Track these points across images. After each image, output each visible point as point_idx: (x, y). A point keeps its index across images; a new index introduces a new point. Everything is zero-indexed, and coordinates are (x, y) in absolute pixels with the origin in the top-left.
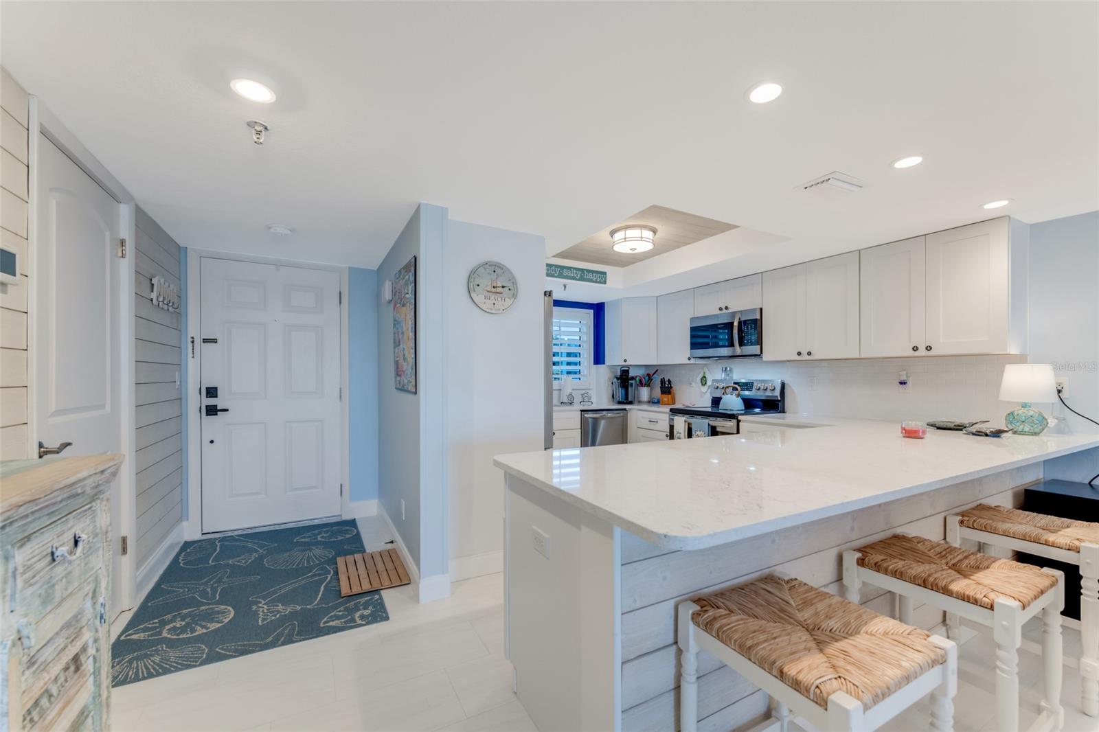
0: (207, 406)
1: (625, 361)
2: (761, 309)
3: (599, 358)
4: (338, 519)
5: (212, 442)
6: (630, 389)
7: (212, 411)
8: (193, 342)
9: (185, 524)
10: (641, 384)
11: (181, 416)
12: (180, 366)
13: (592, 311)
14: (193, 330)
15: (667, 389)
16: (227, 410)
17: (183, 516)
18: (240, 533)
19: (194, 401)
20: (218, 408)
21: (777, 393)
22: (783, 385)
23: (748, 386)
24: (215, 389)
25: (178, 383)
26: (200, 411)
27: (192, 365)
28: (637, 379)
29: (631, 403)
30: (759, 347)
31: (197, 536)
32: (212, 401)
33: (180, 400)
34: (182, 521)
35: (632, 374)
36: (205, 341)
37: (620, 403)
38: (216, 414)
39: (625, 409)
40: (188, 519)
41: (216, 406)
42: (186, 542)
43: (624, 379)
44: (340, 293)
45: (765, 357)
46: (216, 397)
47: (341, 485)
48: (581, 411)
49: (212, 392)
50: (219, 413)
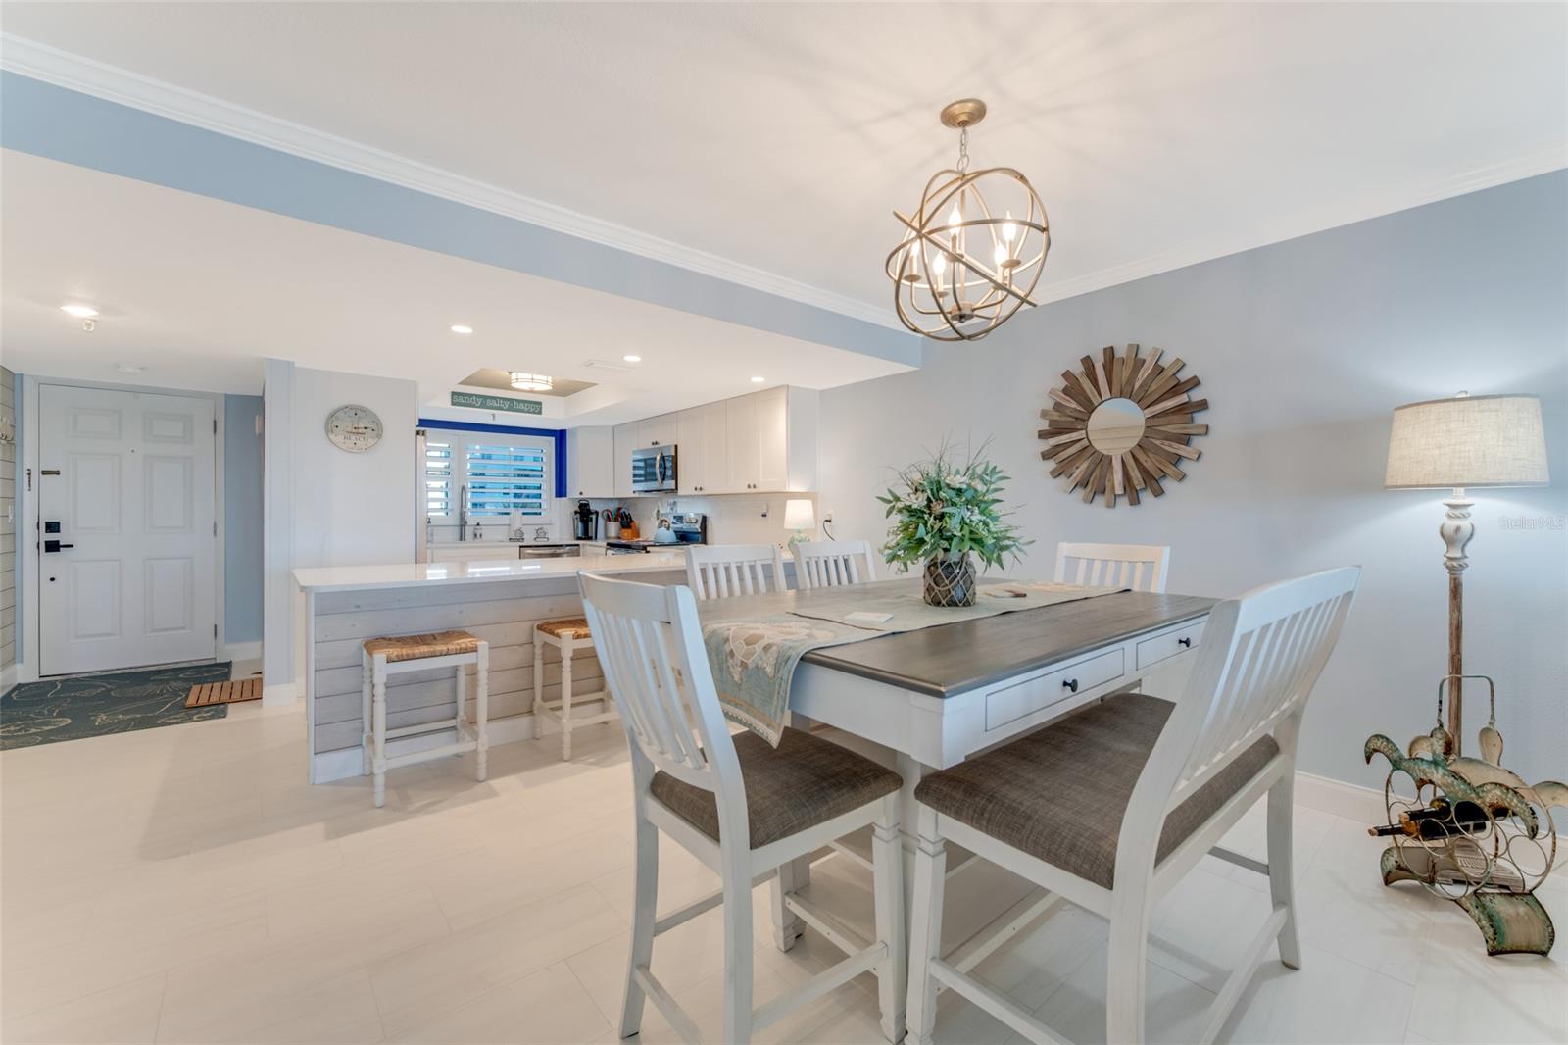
0: (46, 542)
1: (581, 494)
2: (676, 447)
3: (561, 490)
4: (213, 662)
5: (52, 580)
6: (590, 524)
7: (53, 547)
8: (29, 474)
9: (18, 666)
10: (608, 519)
11: (13, 552)
12: (12, 499)
13: (552, 440)
14: (29, 460)
15: (626, 521)
16: (72, 546)
17: (13, 659)
18: (87, 675)
19: (31, 537)
20: (61, 544)
21: (697, 527)
22: (704, 518)
23: (680, 518)
24: (58, 524)
25: (11, 517)
26: (38, 547)
27: (29, 499)
28: (605, 513)
29: (590, 539)
30: (674, 482)
31: (35, 679)
32: (53, 537)
33: (12, 535)
34: (15, 662)
35: (593, 507)
36: (45, 473)
37: (579, 539)
38: (58, 550)
39: (578, 545)
40: (22, 661)
41: (58, 542)
42: (19, 684)
43: (584, 513)
44: (215, 422)
45: (680, 492)
46: (58, 532)
47: (215, 627)
48: (521, 547)
49: (53, 527)
50: (61, 549)
